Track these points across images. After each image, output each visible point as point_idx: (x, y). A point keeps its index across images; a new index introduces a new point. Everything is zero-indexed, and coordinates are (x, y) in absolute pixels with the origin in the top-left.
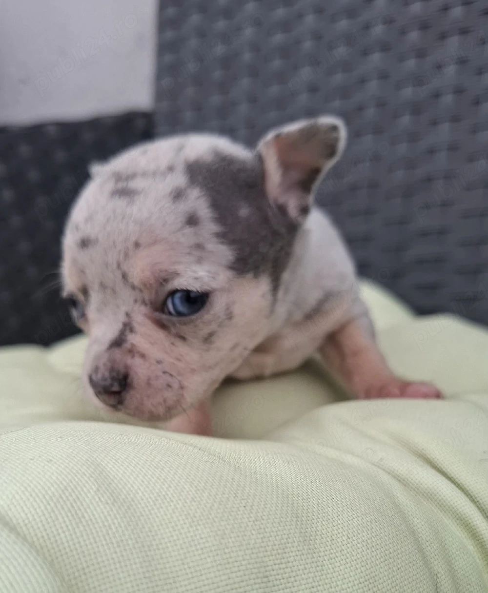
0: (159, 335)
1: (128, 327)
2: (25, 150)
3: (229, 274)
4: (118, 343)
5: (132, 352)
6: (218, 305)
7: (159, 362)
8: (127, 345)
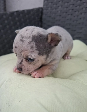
0: (27, 63)
1: (22, 61)
2: (21, 15)
3: (38, 55)
4: (21, 63)
5: (23, 65)
6: (36, 60)
7: (27, 67)
8: (22, 64)
